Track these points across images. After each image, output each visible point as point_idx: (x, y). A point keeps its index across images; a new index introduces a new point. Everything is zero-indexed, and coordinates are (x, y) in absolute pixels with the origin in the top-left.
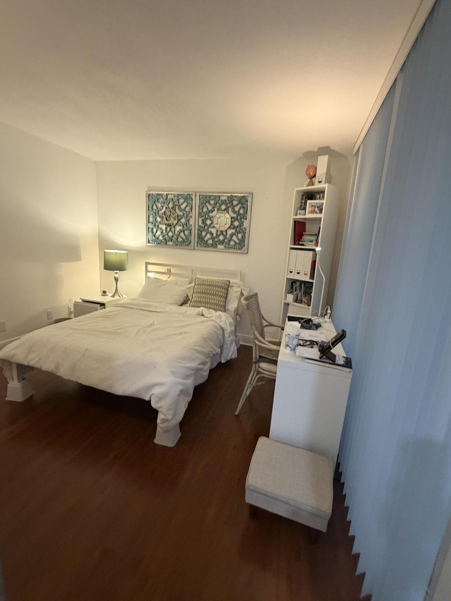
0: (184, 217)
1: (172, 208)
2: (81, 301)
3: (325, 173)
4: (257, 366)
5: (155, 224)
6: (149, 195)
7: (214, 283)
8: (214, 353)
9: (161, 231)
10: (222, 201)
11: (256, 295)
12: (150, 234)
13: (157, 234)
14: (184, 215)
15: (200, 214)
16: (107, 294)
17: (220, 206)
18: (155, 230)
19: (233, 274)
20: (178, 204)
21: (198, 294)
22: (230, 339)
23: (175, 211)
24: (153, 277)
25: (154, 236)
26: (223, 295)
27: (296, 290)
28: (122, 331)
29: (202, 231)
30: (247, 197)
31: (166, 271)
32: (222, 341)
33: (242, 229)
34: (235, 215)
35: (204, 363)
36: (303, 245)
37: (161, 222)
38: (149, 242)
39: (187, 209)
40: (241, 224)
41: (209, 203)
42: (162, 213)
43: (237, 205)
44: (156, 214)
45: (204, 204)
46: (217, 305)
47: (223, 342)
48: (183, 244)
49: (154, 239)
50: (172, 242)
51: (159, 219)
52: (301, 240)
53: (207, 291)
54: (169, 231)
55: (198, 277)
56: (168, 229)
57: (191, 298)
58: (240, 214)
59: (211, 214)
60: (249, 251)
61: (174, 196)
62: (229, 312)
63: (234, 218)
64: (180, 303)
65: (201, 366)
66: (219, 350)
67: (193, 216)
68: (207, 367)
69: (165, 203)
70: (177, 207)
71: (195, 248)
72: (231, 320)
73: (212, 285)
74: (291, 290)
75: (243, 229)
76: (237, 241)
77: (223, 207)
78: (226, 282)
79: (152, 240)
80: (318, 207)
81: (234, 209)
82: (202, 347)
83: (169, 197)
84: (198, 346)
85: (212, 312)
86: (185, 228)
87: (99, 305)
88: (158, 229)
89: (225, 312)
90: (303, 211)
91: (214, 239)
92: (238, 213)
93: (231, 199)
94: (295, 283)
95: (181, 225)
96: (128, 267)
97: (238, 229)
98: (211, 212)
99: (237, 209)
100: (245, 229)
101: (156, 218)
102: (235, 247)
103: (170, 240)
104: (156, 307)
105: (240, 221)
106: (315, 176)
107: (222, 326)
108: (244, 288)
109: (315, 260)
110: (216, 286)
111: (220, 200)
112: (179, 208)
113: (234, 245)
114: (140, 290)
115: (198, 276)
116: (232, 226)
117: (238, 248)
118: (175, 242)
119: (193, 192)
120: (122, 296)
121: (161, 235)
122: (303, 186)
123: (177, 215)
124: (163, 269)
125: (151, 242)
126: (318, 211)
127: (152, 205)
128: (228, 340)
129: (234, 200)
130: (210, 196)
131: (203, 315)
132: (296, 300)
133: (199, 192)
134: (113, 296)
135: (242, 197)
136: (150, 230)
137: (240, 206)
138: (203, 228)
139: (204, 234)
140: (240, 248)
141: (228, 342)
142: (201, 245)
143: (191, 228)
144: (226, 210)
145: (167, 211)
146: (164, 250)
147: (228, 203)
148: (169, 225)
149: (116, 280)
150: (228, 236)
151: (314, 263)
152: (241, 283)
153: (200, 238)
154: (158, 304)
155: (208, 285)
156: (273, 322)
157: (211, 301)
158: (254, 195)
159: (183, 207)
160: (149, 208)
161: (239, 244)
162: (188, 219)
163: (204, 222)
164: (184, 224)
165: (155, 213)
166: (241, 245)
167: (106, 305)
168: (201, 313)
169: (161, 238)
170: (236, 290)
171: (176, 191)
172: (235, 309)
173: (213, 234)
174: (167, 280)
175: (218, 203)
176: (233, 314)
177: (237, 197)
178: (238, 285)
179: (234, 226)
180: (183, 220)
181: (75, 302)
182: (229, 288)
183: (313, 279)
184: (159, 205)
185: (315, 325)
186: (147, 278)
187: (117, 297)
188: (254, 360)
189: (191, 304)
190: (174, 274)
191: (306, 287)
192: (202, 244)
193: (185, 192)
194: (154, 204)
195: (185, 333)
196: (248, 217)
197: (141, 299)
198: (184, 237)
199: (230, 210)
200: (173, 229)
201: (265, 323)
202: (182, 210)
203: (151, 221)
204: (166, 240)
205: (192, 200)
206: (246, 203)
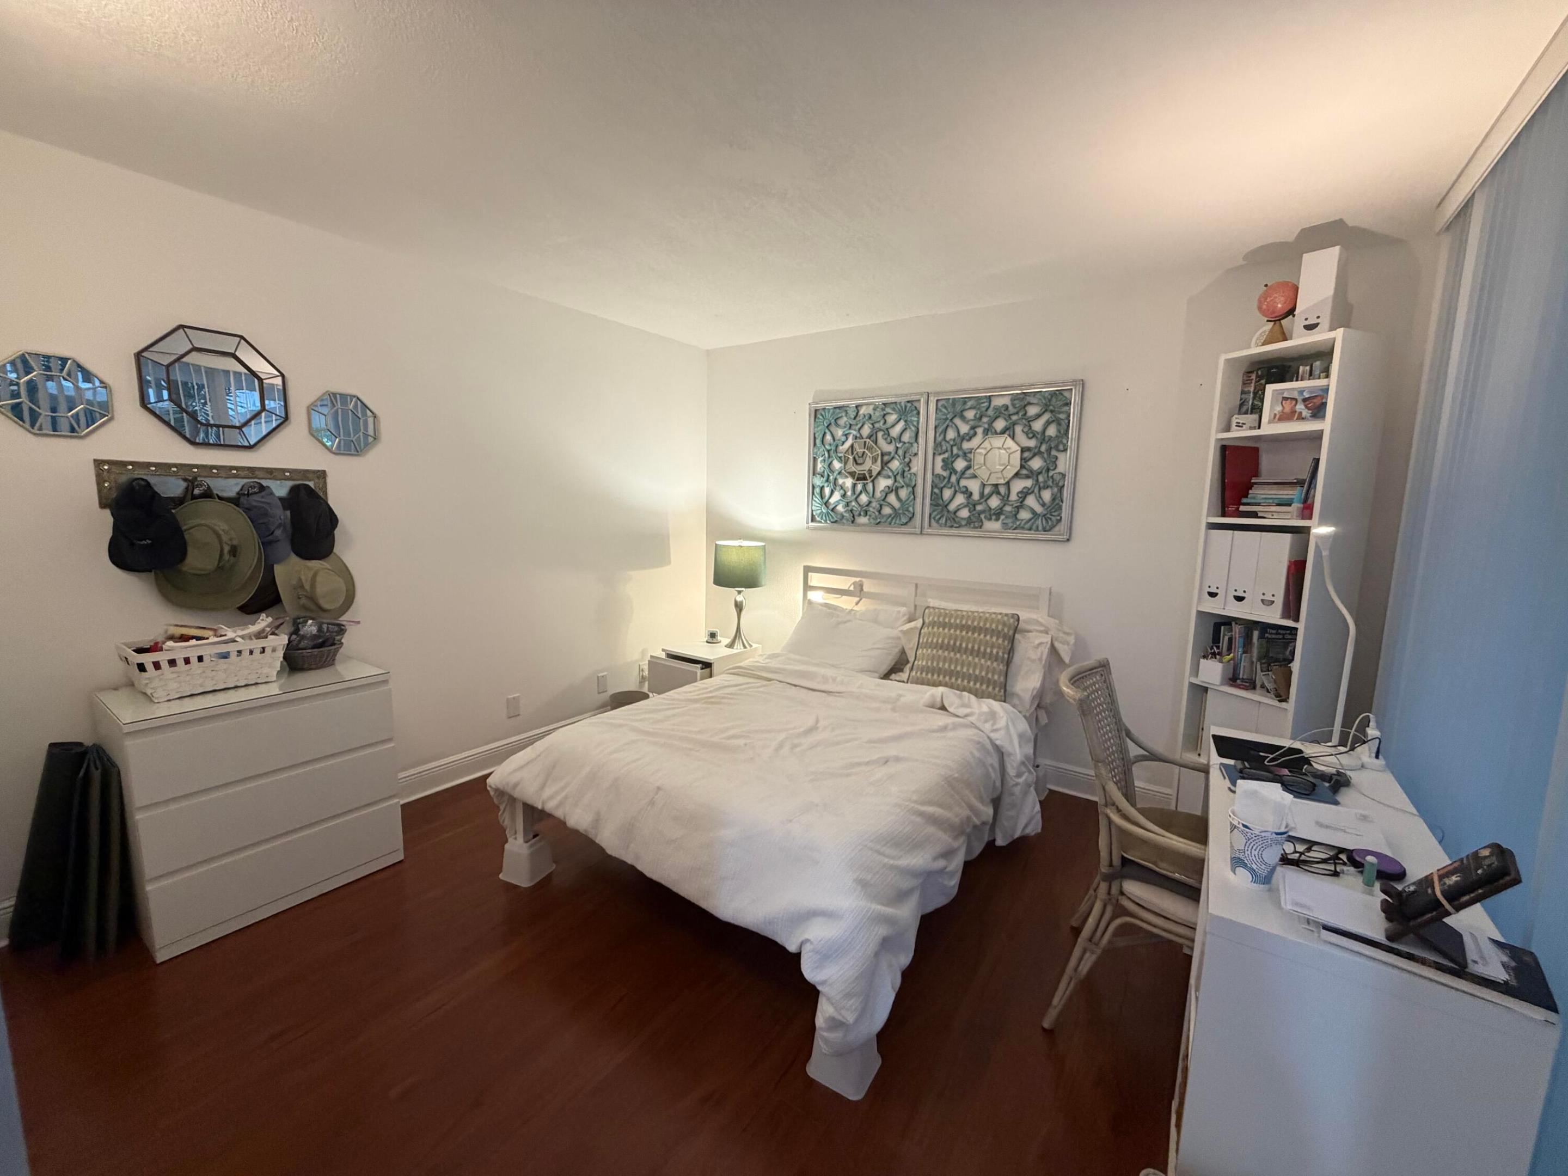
0: (897, 457)
1: (870, 437)
2: (663, 655)
3: (1330, 300)
4: (1114, 891)
5: (830, 477)
6: (816, 411)
7: (973, 622)
8: (977, 821)
9: (842, 492)
10: (997, 409)
11: (1104, 666)
12: (815, 501)
13: (832, 500)
14: (896, 453)
15: (937, 445)
16: (719, 638)
17: (991, 424)
18: (827, 491)
19: (1030, 597)
20: (884, 427)
21: (932, 651)
22: (1021, 780)
23: (876, 443)
24: (823, 601)
25: (827, 504)
26: (1000, 654)
27: (1230, 649)
28: (741, 742)
29: (942, 488)
30: (1066, 394)
31: (852, 588)
32: (998, 784)
33: (1052, 477)
34: (1032, 443)
35: (947, 854)
36: (1254, 515)
37: (843, 471)
38: (813, 519)
39: (906, 437)
40: (1052, 463)
41: (963, 418)
42: (845, 450)
43: (1038, 416)
44: (832, 453)
45: (948, 421)
46: (982, 680)
47: (1000, 788)
48: (894, 521)
49: (824, 511)
50: (868, 517)
51: (837, 465)
52: (1244, 500)
53: (955, 644)
54: (861, 492)
55: (931, 605)
56: (859, 487)
57: (913, 659)
58: (1047, 439)
59: (966, 445)
60: (1073, 535)
61: (874, 409)
62: (1016, 701)
63: (1028, 449)
64: (885, 668)
65: (941, 863)
66: (990, 811)
67: (920, 453)
68: (957, 863)
69: (853, 427)
70: (880, 434)
71: (926, 530)
72: (1023, 726)
73: (969, 626)
74: (1212, 648)
75: (1055, 477)
76: (1039, 509)
77: (1000, 424)
78: (1008, 620)
79: (820, 514)
80: (1305, 400)
81: (1030, 426)
82: (940, 805)
83: (863, 411)
84: (930, 803)
85: (969, 698)
86: (899, 482)
87: (699, 666)
88: (835, 489)
89: (1005, 701)
90: (1251, 418)
91: (974, 506)
92: (1042, 437)
93: (1022, 401)
94: (1227, 627)
95: (889, 477)
96: (764, 579)
97: (1041, 479)
98: (967, 438)
99: (1038, 426)
100: (1063, 476)
101: (831, 462)
102: (1033, 524)
103: (862, 513)
104: (825, 679)
105: (1045, 456)
106: (1291, 312)
107: (998, 742)
108: (1061, 635)
109: (1302, 559)
110: (979, 630)
111: (992, 406)
112: (886, 436)
113: (1030, 520)
114: (791, 632)
115: (933, 602)
116: (1024, 472)
117: (1040, 528)
118: (873, 516)
119: (921, 394)
120: (751, 646)
121: (841, 502)
122: (1249, 347)
123: (879, 452)
124: (845, 583)
125: (818, 519)
126: (1306, 413)
127: (823, 433)
128: (1017, 784)
129: (1029, 404)
130: (965, 401)
131: (943, 708)
132: (1233, 679)
133: (937, 393)
134: (731, 645)
135: (1053, 394)
136: (817, 490)
137: (1046, 417)
138: (946, 480)
139: (947, 494)
140: (1048, 528)
141: (1017, 790)
142: (940, 522)
143: (913, 484)
144: (1009, 431)
145: (856, 446)
146: (847, 537)
147: (1014, 414)
148: (862, 478)
149: (739, 607)
150: (1014, 497)
151: (1297, 569)
152: (1052, 623)
153: (938, 505)
154: (829, 672)
155: (956, 627)
156: (1159, 747)
157: (965, 670)
158: (1087, 385)
159: (895, 432)
160: (817, 441)
161: (1044, 516)
162: (907, 460)
163: (948, 465)
164: (898, 473)
165: (829, 451)
166: (1050, 519)
167: (715, 667)
168: (939, 705)
169: (840, 508)
170: (1037, 642)
171: (880, 396)
172: (1035, 692)
173: (971, 494)
174: (852, 610)
175: (986, 416)
176: (1028, 707)
177: (1038, 396)
178: (1042, 628)
179: (1031, 471)
180: (895, 465)
181: (652, 656)
182: (1017, 636)
183: (1297, 619)
184: (839, 433)
185: (1323, 777)
186: (806, 605)
187: (739, 647)
188: (1104, 869)
189: (913, 673)
190: (870, 596)
191: (1269, 640)
192: (943, 521)
193: (902, 396)
194: (827, 431)
195: (898, 759)
196: (1071, 444)
197: (792, 656)
198: (897, 504)
199: (1018, 429)
200: (870, 487)
201: (1134, 751)
202: (893, 441)
203: (818, 470)
204: (854, 512)
205: (918, 413)
206: (1066, 408)
